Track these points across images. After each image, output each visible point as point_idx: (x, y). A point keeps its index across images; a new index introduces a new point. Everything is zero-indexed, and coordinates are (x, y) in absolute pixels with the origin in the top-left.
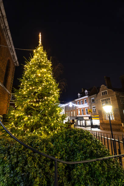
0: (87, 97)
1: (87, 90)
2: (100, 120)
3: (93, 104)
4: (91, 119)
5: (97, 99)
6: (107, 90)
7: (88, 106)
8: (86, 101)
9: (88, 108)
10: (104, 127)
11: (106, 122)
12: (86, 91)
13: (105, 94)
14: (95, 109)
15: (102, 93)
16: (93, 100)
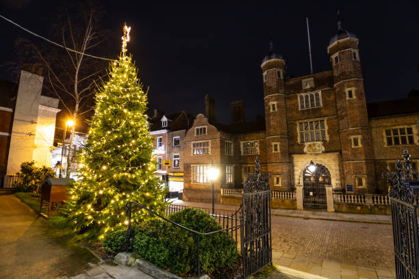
0: (164, 131)
1: (167, 118)
2: (185, 182)
3: (175, 149)
4: (167, 180)
5: (185, 141)
6: (206, 127)
7: (163, 152)
8: (161, 140)
9: (164, 156)
10: (190, 196)
11: (194, 187)
12: (164, 119)
13: (201, 133)
14: (178, 160)
15: (197, 130)
16: (177, 142)
